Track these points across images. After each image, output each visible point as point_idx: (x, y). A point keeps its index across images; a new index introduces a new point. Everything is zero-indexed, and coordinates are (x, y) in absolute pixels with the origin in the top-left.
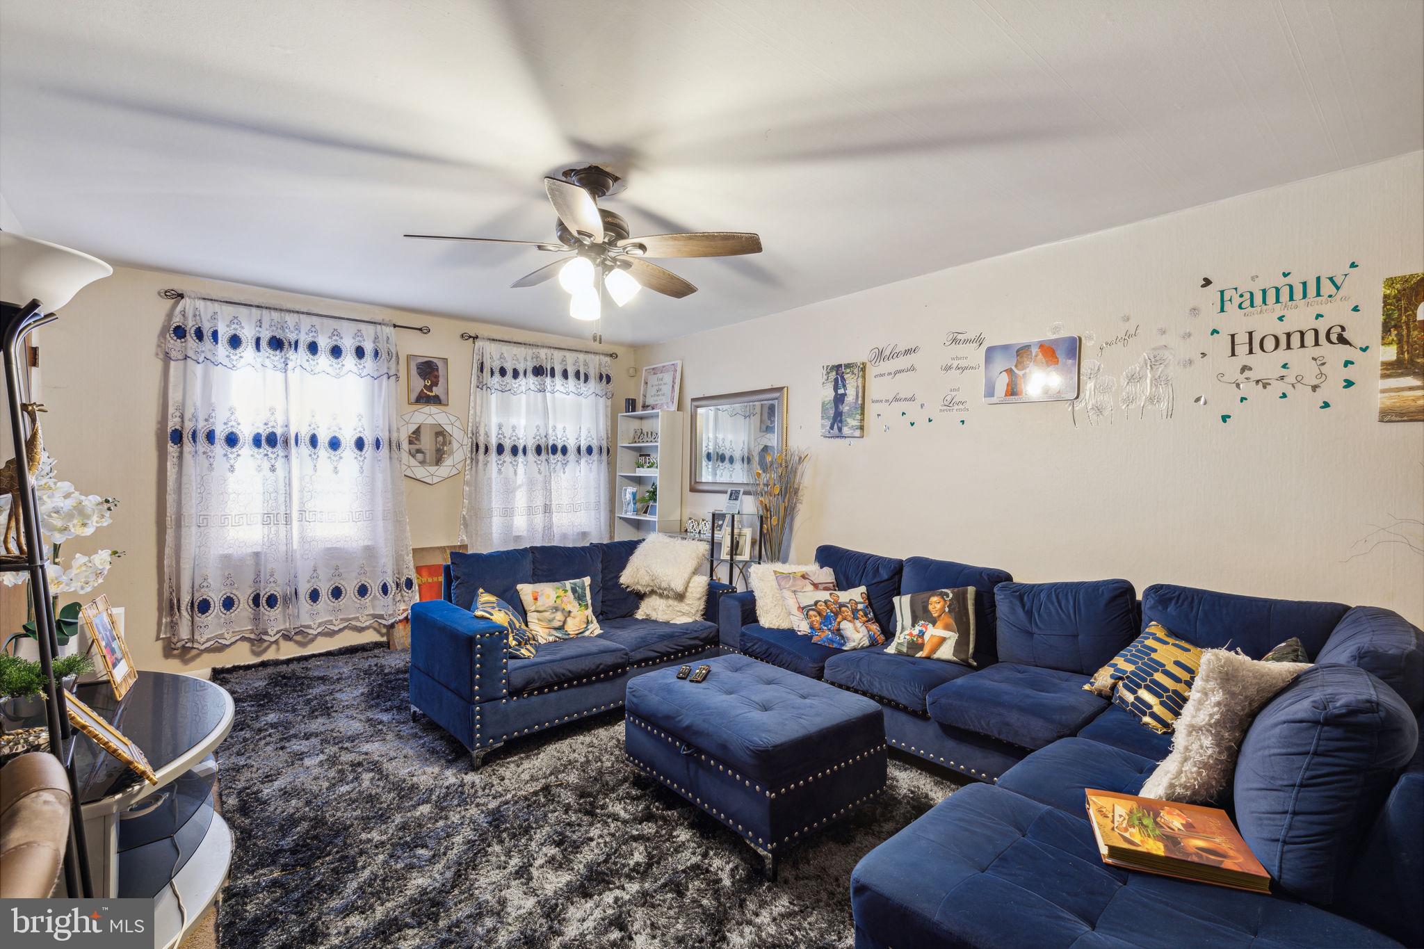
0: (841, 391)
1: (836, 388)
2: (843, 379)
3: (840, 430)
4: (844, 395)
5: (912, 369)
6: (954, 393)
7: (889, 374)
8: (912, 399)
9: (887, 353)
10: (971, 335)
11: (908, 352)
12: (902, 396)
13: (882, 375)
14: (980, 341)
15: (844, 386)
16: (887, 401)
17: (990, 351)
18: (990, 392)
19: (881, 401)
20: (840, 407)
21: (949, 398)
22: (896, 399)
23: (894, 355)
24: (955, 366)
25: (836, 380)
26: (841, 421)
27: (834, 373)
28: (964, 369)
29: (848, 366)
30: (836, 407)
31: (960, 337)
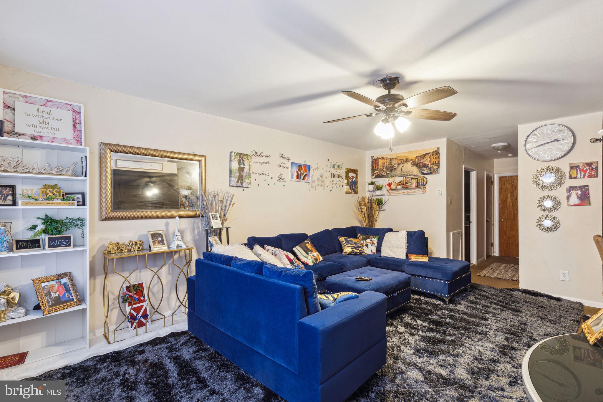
0: (242, 166)
1: (239, 164)
2: (243, 161)
3: (242, 183)
4: (243, 168)
5: (268, 163)
6: (282, 175)
7: (260, 163)
8: (268, 175)
9: (259, 154)
10: (286, 157)
11: (266, 156)
12: (265, 173)
13: (257, 163)
14: (288, 159)
15: (244, 164)
16: (259, 174)
17: (292, 163)
18: (292, 177)
19: (256, 173)
20: (242, 173)
21: (280, 177)
22: (262, 174)
23: (261, 156)
24: (282, 166)
25: (239, 160)
26: (242, 180)
27: (238, 156)
28: (284, 167)
29: (245, 155)
30: (240, 173)
31: (283, 156)
